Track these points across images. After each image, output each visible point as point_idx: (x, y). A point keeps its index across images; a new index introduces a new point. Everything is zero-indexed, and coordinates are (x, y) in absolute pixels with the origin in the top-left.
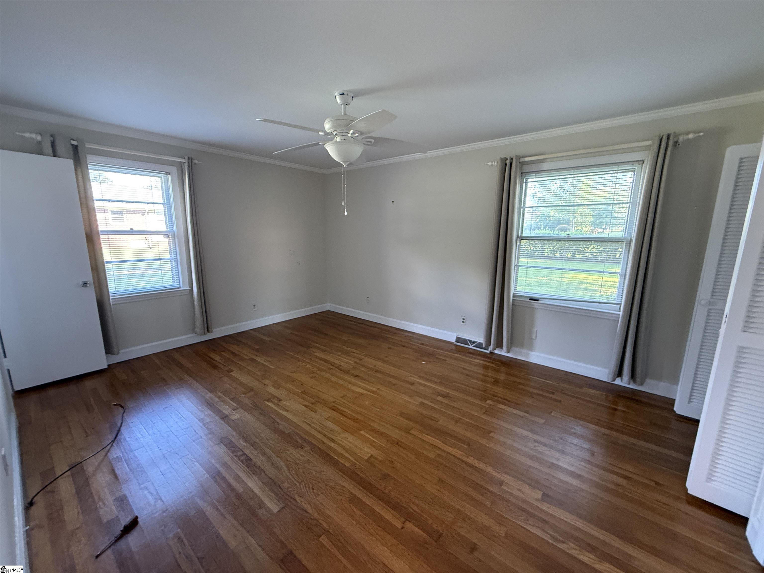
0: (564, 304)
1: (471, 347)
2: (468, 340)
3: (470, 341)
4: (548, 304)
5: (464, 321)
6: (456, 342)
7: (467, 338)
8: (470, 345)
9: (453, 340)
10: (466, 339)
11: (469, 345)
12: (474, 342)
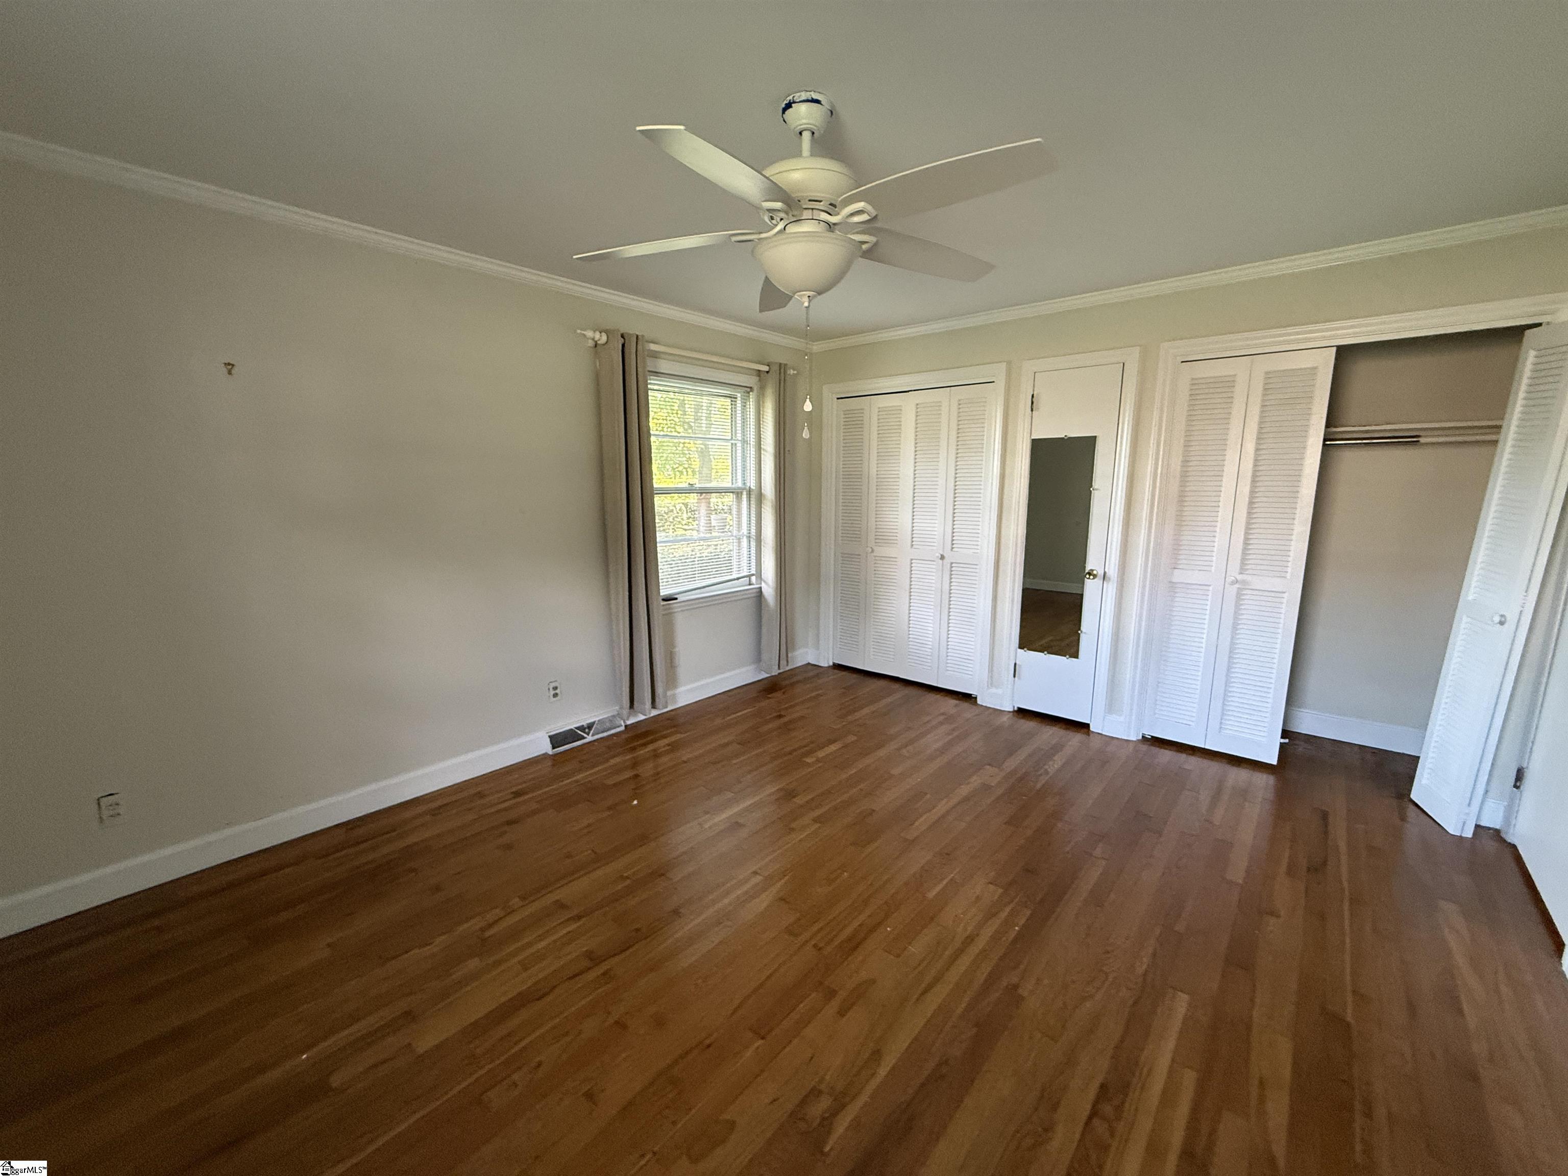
0: (703, 593)
1: (589, 738)
2: (576, 728)
3: (582, 728)
4: (687, 601)
5: (557, 691)
6: (554, 748)
7: (572, 727)
8: (585, 735)
9: (545, 747)
10: (571, 730)
11: (584, 738)
12: (590, 726)
